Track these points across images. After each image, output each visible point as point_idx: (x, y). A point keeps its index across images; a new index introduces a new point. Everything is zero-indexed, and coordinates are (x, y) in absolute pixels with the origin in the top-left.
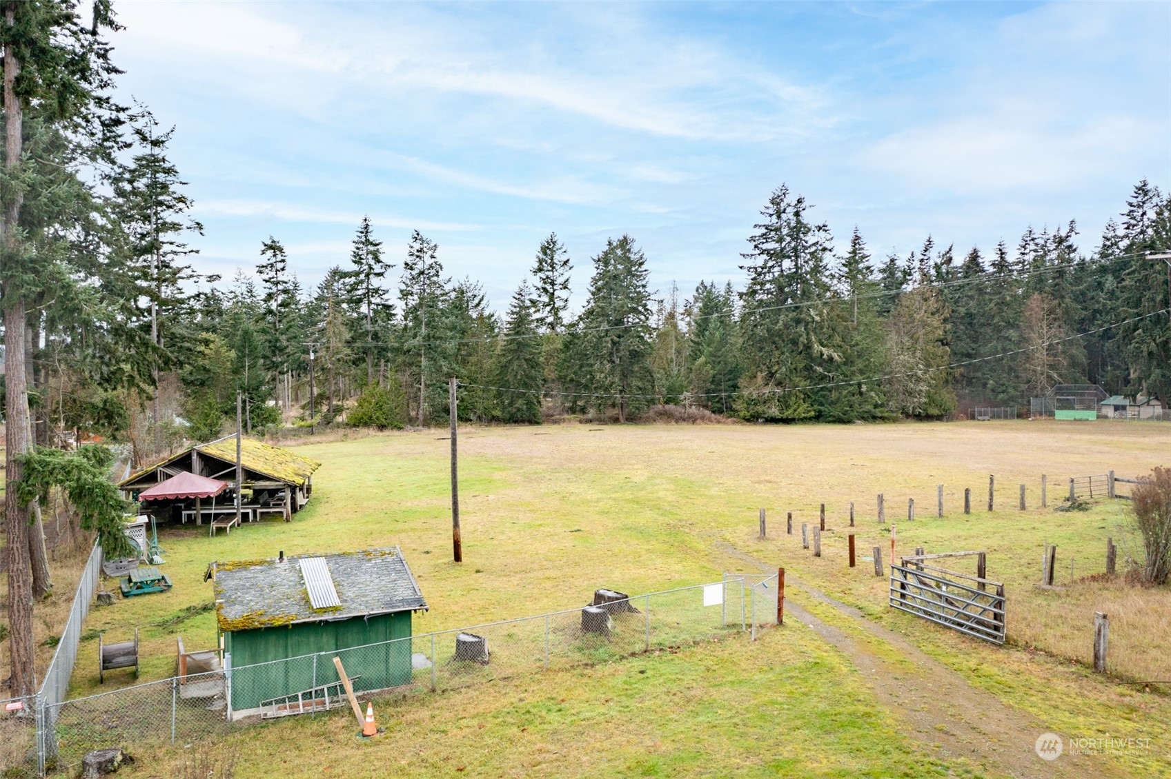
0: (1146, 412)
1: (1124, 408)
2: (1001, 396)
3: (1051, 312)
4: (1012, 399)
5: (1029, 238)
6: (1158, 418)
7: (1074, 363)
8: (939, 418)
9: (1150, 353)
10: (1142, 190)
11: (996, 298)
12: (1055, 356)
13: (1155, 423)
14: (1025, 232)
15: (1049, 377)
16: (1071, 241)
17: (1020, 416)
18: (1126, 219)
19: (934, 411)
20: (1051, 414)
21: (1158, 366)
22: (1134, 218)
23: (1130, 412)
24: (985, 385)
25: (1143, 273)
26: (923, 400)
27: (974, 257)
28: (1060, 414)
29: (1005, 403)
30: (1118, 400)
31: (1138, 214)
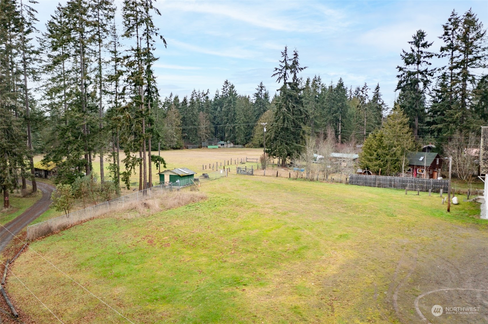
0: (229, 146)
1: (223, 145)
2: (194, 142)
3: (206, 117)
4: (197, 142)
5: (194, 92)
6: (233, 147)
7: (212, 132)
8: (179, 149)
9: (231, 130)
10: (226, 82)
11: (191, 113)
12: (207, 130)
13: (233, 148)
14: (193, 90)
15: (206, 136)
16: (208, 95)
17: (199, 148)
18: (222, 90)
19: (178, 147)
20: (207, 147)
21: (232, 133)
22: (224, 90)
23: (225, 146)
24: (189, 139)
25: (228, 107)
26: (176, 143)
27: (185, 100)
28: (209, 147)
29: (195, 144)
30: (222, 142)
31: (225, 89)
